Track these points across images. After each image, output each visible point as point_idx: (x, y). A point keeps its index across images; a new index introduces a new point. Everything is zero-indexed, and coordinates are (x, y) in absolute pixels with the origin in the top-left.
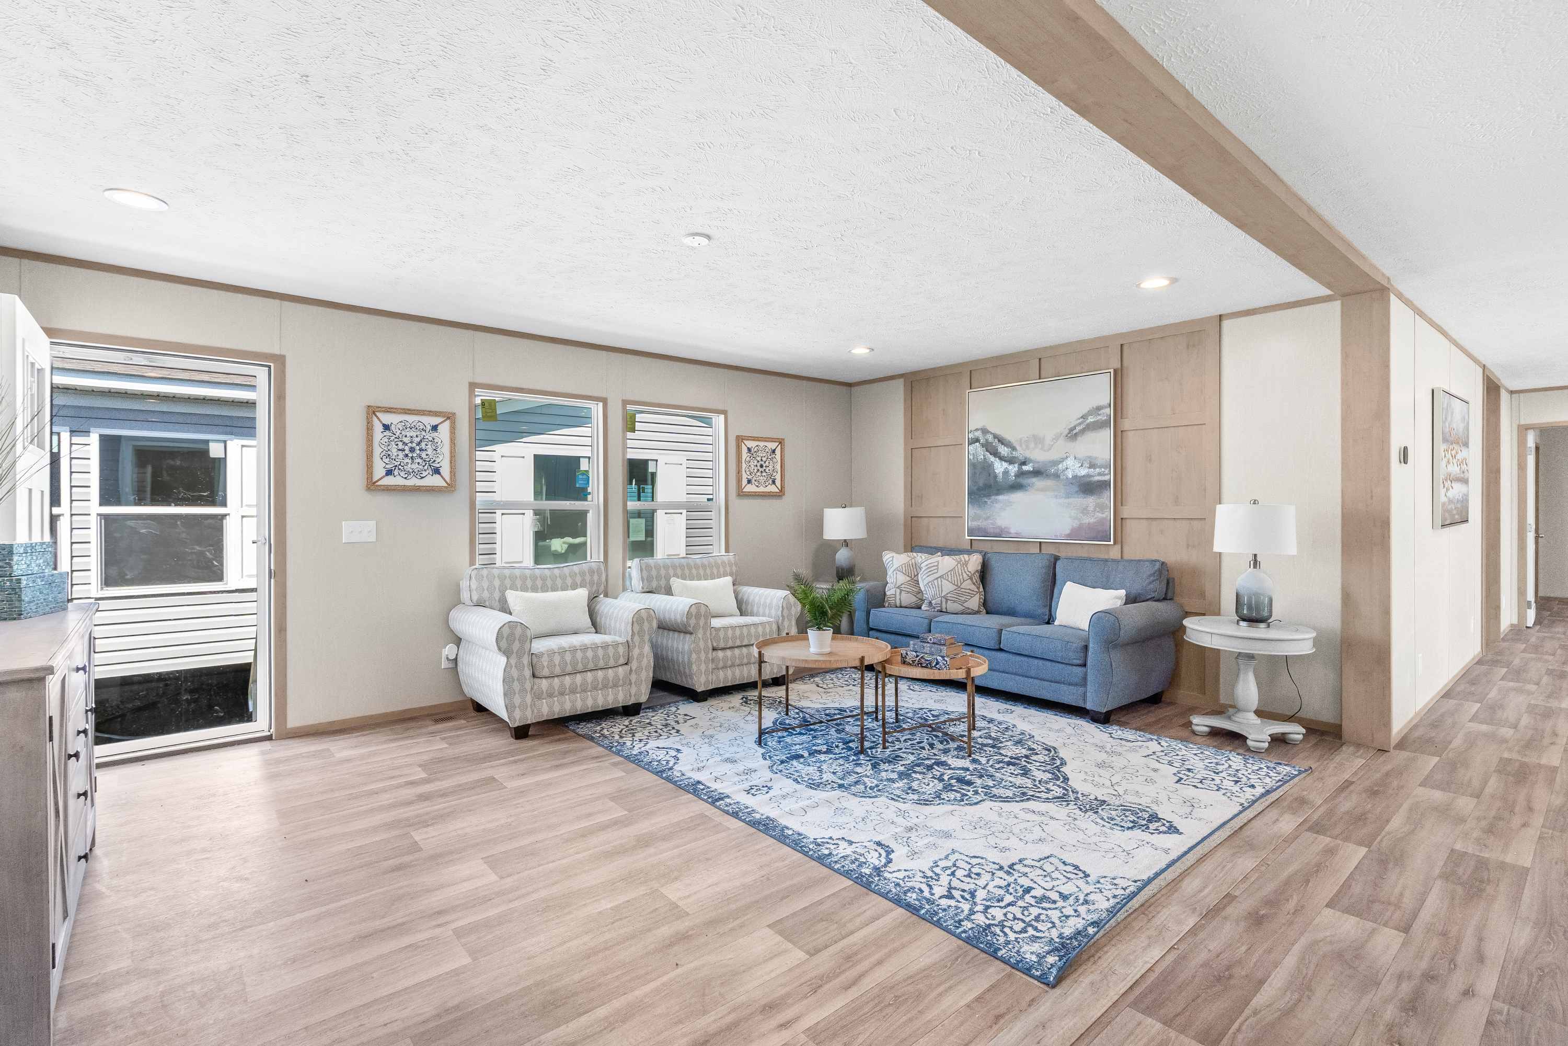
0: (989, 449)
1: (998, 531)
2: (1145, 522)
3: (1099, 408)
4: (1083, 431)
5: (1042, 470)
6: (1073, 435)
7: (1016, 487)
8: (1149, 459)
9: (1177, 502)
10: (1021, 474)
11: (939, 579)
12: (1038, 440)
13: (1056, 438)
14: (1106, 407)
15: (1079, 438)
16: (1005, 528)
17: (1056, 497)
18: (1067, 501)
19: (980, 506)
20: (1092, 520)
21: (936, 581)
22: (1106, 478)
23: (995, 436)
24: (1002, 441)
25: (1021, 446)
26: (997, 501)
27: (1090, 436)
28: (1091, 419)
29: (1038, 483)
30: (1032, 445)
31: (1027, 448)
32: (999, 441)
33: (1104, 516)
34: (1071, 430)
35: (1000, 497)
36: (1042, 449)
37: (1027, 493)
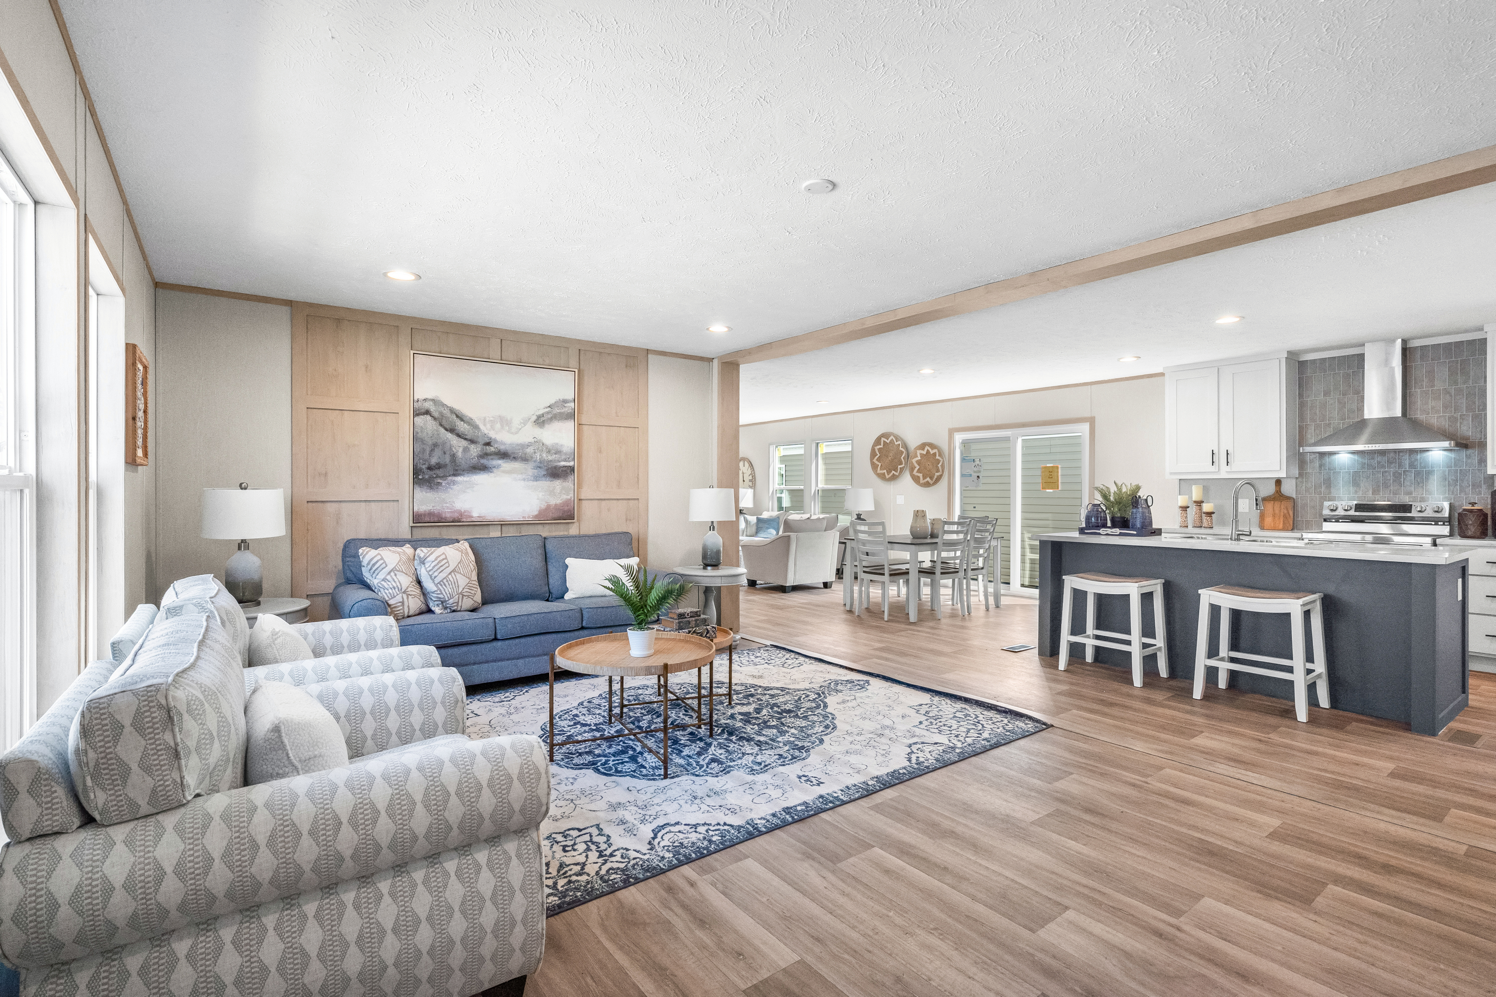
0: (444, 423)
1: (456, 515)
2: (597, 501)
3: (565, 401)
4: (551, 419)
5: (510, 452)
6: (541, 421)
7: (479, 468)
8: (600, 451)
9: (619, 486)
10: (485, 455)
11: (453, 574)
12: (504, 422)
13: (525, 422)
14: (571, 402)
15: (547, 426)
16: (465, 512)
17: (524, 480)
18: (535, 483)
19: (431, 488)
20: (559, 501)
21: (450, 576)
22: (571, 464)
23: (452, 411)
24: (460, 417)
25: (485, 425)
26: (454, 483)
27: (557, 425)
28: (557, 411)
29: (505, 465)
30: (498, 426)
31: (492, 428)
32: (457, 416)
33: (569, 497)
34: (539, 417)
35: (459, 479)
36: (508, 432)
37: (491, 474)
